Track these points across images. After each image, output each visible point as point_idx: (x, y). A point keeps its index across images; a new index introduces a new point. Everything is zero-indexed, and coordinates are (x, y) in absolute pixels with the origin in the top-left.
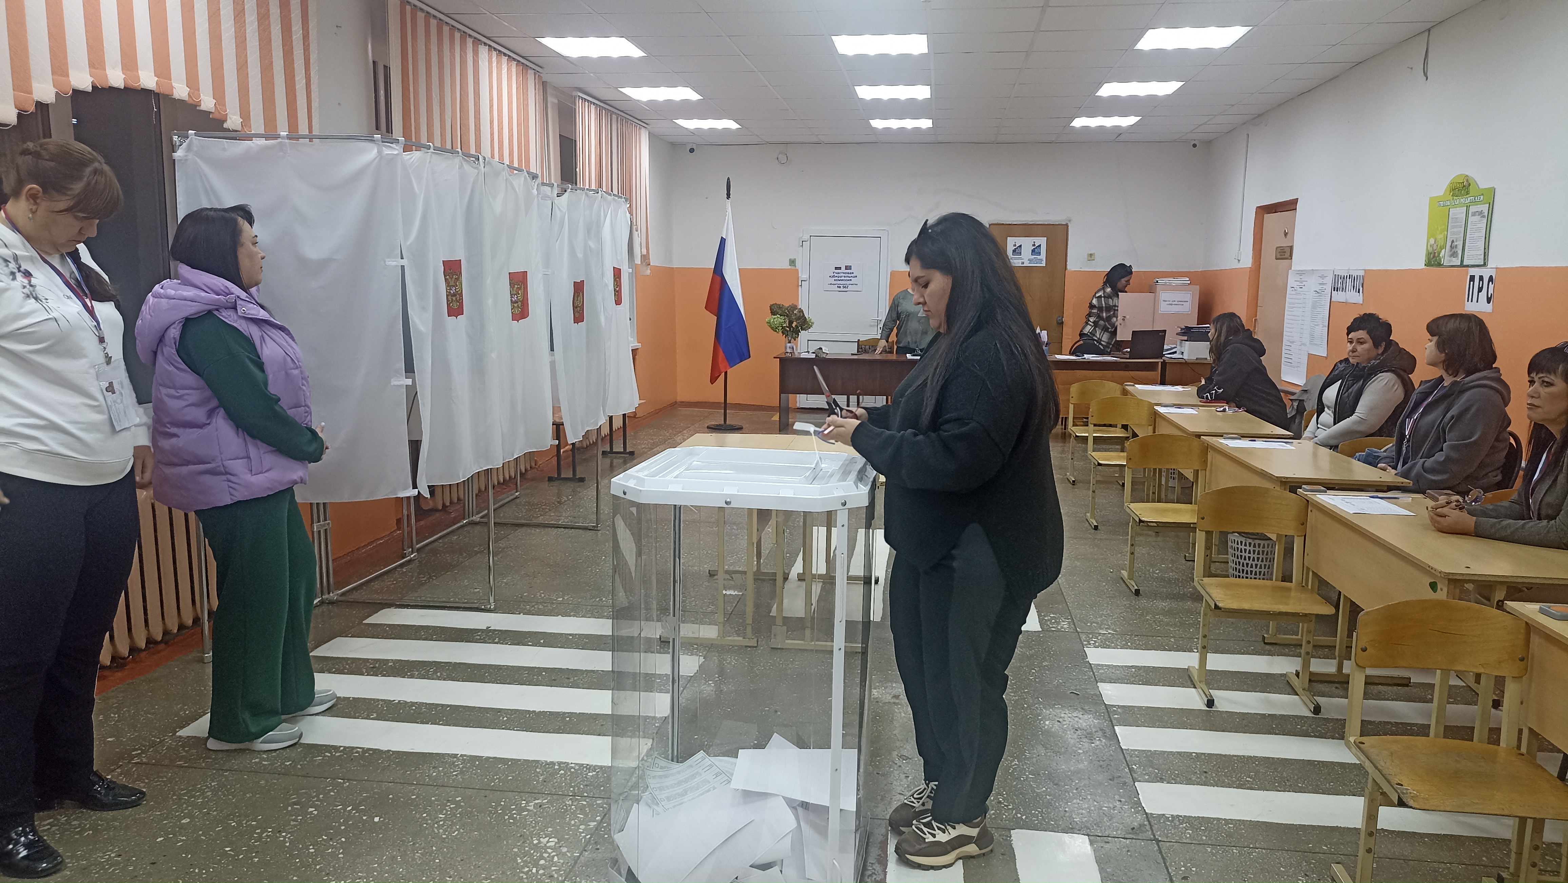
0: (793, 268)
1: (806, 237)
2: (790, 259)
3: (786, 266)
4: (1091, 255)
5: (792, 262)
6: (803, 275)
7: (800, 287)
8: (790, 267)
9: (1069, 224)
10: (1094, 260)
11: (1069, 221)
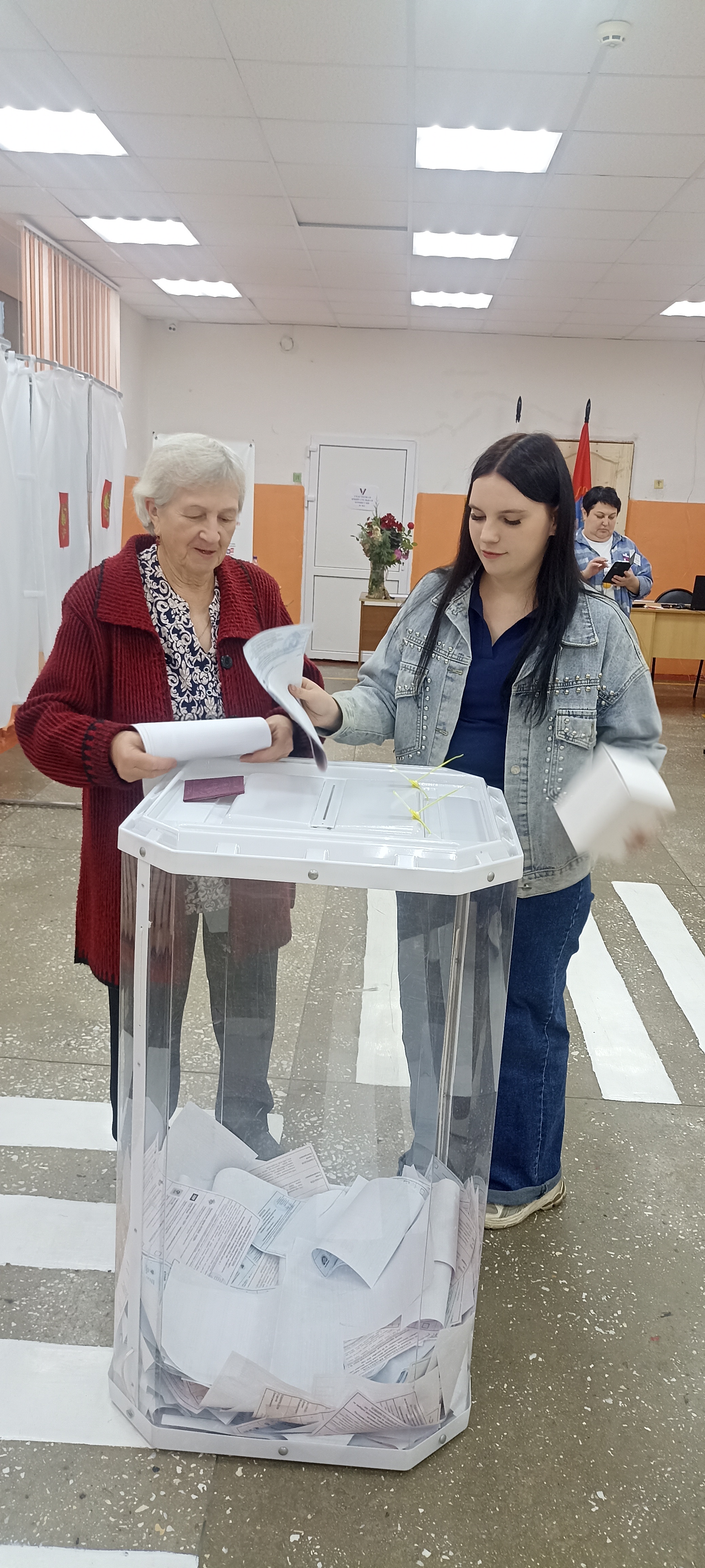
0: (297, 484)
1: (315, 446)
2: (294, 474)
3: (289, 481)
4: (659, 482)
5: (297, 477)
6: (309, 495)
7: (305, 510)
8: (293, 483)
9: (635, 443)
10: (662, 488)
11: (636, 439)
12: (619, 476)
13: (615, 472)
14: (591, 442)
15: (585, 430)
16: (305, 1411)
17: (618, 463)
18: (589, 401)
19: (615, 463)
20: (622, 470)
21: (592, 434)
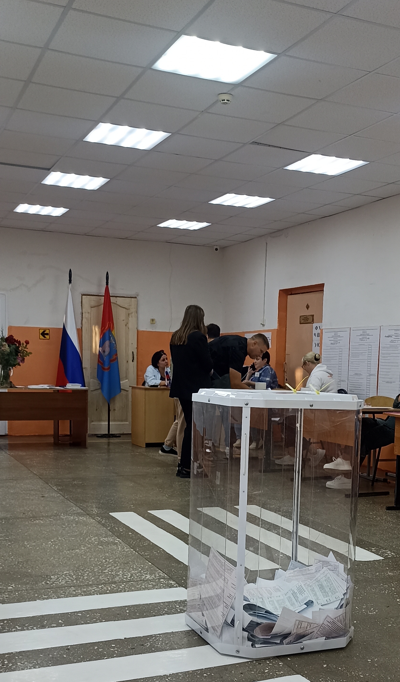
4: (153, 320)
9: (137, 298)
10: (154, 324)
11: (138, 295)
12: (130, 316)
13: (127, 315)
14: (112, 296)
15: (107, 289)
16: (310, 627)
17: (129, 309)
18: (107, 273)
19: (127, 309)
20: (132, 313)
21: (111, 292)
